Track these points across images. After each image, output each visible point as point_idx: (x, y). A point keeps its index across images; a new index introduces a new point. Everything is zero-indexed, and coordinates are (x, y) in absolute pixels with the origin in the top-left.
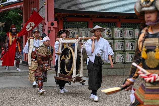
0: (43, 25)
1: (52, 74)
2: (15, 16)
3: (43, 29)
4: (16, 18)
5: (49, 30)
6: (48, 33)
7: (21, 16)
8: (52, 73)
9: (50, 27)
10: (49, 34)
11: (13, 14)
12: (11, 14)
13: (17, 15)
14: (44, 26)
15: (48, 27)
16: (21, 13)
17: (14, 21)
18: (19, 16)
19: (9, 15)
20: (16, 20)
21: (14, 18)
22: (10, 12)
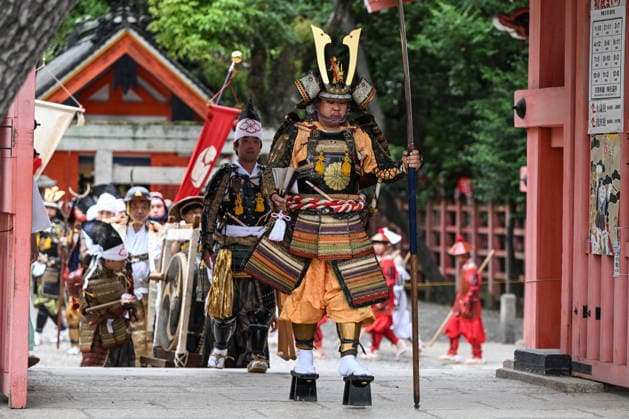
2: (471, 37)
4: (479, 50)
7: (515, 35)
11: (458, 22)
12: (440, 25)
13: (481, 32)
16: (512, 19)
17: (464, 73)
18: (499, 40)
19: (430, 27)
20: (473, 67)
21: (463, 49)
22: (435, 12)
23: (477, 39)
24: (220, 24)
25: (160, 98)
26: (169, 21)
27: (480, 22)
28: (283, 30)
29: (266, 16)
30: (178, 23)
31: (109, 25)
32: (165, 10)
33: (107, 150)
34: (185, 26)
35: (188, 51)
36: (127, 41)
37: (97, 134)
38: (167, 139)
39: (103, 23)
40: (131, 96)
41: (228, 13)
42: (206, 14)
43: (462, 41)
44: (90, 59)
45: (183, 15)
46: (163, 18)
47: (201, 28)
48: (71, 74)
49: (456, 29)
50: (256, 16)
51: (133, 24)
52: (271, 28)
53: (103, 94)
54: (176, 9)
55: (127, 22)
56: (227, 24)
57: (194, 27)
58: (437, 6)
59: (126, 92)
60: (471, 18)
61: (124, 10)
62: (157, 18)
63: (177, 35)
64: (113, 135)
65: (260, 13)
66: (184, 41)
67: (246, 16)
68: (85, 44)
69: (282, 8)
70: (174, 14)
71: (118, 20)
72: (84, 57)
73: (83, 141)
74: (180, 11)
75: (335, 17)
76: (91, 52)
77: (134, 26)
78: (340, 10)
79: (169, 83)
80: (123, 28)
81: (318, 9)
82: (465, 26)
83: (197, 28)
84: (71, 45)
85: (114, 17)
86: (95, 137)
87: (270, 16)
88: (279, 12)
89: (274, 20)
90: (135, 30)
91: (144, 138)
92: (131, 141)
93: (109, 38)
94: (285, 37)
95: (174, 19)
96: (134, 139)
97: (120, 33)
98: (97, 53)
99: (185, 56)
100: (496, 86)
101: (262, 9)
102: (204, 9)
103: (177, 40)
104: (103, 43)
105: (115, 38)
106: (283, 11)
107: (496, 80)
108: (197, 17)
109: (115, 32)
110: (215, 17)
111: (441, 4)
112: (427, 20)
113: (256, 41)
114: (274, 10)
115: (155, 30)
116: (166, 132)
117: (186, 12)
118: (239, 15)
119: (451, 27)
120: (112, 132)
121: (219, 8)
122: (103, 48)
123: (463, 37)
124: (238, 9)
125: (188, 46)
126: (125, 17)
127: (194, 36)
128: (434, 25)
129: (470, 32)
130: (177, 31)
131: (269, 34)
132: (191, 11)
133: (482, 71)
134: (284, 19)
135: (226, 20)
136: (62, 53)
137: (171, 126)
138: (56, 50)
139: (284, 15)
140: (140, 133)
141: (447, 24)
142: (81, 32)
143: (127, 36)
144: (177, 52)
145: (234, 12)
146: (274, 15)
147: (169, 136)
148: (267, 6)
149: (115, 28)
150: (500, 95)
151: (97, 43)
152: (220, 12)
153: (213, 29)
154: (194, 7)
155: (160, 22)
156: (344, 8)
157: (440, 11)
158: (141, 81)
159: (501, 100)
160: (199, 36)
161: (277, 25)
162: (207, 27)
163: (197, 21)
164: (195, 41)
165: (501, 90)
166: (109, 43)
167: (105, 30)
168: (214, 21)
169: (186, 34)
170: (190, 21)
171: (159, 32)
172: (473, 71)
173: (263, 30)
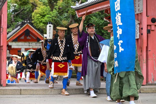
0: (139, 22)
1: (153, 93)
2: (99, 24)
3: (139, 27)
4: (101, 26)
5: (149, 28)
6: (147, 34)
7: (108, 21)
8: (154, 91)
9: (151, 25)
10: (149, 35)
11: (97, 20)
12: (93, 21)
13: (101, 23)
14: (141, 24)
15: (147, 25)
16: (108, 18)
17: (98, 31)
18: (105, 24)
19: (91, 22)
20: (100, 30)
21: (98, 26)
22: (92, 19)
23: (101, 24)
24: (47, 21)
25: (35, 38)
26: (36, 20)
27: (101, 21)
28: (60, 22)
29: (56, 19)
30: (38, 21)
31: (24, 23)
32: (35, 18)
33: (24, 48)
34: (40, 21)
35: (40, 26)
36: (28, 26)
37: (22, 45)
38: (36, 45)
39: (22, 22)
40: (28, 38)
41: (48, 18)
42: (44, 19)
43: (97, 24)
44: (20, 30)
45: (39, 19)
46: (35, 20)
47: (43, 21)
48: (16, 33)
49: (96, 22)
50: (54, 19)
51: (29, 22)
52: (58, 22)
53: (23, 37)
54: (38, 18)
55: (28, 22)
56: (48, 21)
57: (41, 21)
58: (92, 17)
59: (27, 37)
60: (99, 20)
61: (27, 20)
62: (34, 20)
63: (38, 23)
64: (25, 45)
65: (55, 19)
66: (39, 24)
67: (52, 19)
68: (19, 27)
69: (60, 17)
70: (37, 19)
71: (26, 22)
72: (18, 30)
73: (19, 46)
74: (39, 18)
75: (71, 20)
76: (20, 28)
77: (29, 23)
78: (72, 19)
79: (36, 35)
80: (27, 23)
81: (68, 20)
82: (98, 21)
83: (42, 22)
84: (16, 28)
85: (25, 21)
86: (21, 45)
87: (57, 19)
88: (59, 18)
89: (58, 20)
90: (29, 24)
91: (31, 45)
92: (28, 46)
93: (24, 25)
94: (60, 23)
95: (37, 20)
96: (29, 45)
97: (26, 24)
98: (21, 29)
99: (40, 28)
100: (105, 34)
101: (56, 18)
102: (43, 18)
103: (38, 24)
104: (23, 26)
105: (25, 25)
106: (60, 18)
107: (105, 32)
108: (42, 19)
109: (25, 24)
110: (46, 19)
111: (93, 17)
112: (90, 20)
113: (54, 24)
114: (58, 18)
115: (33, 22)
116: (36, 44)
117: (40, 18)
118: (51, 19)
119: (95, 21)
120: (24, 44)
121: (47, 17)
122: (23, 28)
123: (98, 23)
124: (51, 18)
125: (40, 25)
126: (27, 21)
127: (41, 23)
128: (92, 21)
129: (99, 22)
130: (38, 22)
131: (57, 23)
132: (41, 18)
133: (102, 30)
134: (60, 20)
135: (48, 20)
136: (14, 29)
137: (37, 43)
138: (13, 29)
139: (60, 19)
140: (30, 44)
141: (94, 21)
142: (18, 25)
143: (27, 25)
144: (38, 27)
145: (50, 18)
146: (58, 19)
147: (37, 45)
148: (57, 17)
149: (25, 23)
150: (106, 36)
151: (21, 27)
152: (47, 18)
153: (45, 22)
154: (41, 17)
155: (34, 21)
156: (73, 18)
157: (93, 18)
158: (30, 35)
159: (106, 37)
160: (42, 23)
161: (59, 21)
162: (44, 21)
163: (42, 20)
164: (42, 24)
165: (106, 34)
166: (24, 26)
167: (23, 24)
168: (46, 20)
169: (40, 23)
170: (40, 20)
171: (34, 23)
172: (100, 31)
173: (56, 22)
